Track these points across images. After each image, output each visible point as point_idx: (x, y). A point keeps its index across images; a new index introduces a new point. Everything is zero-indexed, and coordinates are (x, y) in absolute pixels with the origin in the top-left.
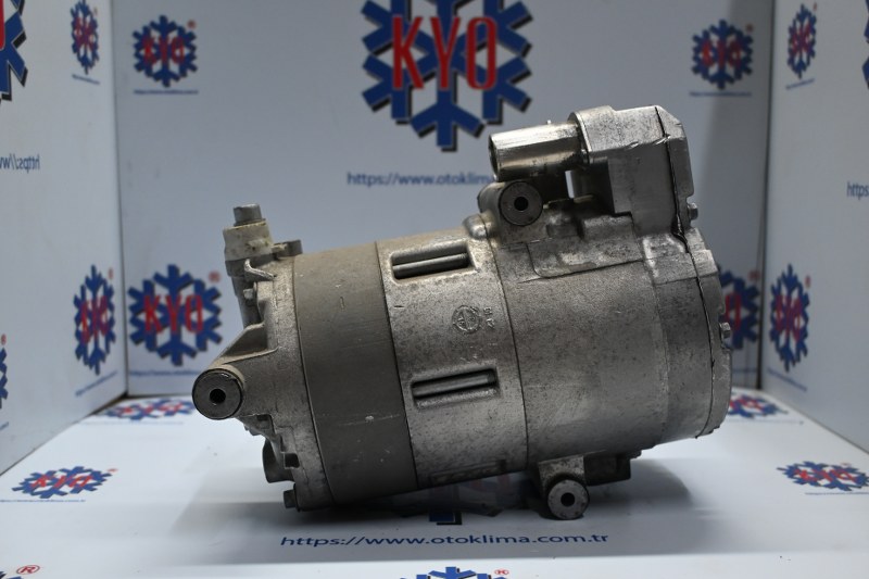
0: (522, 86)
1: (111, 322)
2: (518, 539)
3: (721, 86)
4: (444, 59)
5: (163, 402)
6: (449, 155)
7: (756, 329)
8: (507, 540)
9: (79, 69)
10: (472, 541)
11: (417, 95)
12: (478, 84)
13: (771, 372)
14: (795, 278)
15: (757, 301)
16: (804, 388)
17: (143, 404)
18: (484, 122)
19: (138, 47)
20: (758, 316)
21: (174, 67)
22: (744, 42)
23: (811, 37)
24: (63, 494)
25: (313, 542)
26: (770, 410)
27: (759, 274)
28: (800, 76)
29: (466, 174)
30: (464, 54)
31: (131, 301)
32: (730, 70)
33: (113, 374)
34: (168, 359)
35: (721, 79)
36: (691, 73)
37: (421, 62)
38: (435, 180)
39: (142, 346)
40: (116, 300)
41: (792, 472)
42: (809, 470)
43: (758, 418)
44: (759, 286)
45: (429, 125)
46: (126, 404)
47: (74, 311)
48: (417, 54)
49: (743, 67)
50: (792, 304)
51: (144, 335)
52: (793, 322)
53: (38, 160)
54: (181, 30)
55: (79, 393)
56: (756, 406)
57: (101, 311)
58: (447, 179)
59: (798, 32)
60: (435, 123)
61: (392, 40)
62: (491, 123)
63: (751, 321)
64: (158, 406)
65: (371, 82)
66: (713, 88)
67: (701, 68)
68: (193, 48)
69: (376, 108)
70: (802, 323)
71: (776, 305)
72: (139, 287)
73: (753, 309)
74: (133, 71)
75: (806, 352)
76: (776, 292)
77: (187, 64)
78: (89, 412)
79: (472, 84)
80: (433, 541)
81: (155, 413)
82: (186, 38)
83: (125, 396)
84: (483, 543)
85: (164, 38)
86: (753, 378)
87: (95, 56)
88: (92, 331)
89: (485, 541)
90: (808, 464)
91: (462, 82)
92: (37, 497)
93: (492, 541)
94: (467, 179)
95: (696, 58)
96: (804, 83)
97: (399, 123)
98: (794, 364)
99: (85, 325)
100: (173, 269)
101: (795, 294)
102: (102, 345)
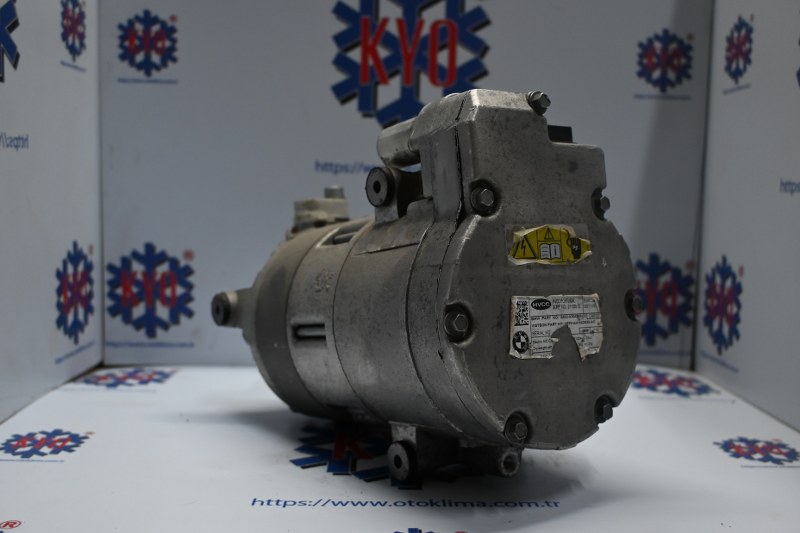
0: (480, 84)
1: (90, 295)
3: (663, 89)
4: (408, 58)
5: (137, 371)
7: (690, 315)
9: (67, 57)
11: (382, 90)
12: (439, 81)
13: (705, 355)
14: (729, 268)
15: (692, 289)
16: (735, 370)
17: (118, 373)
19: (123, 38)
20: (692, 303)
21: (156, 58)
22: (685, 50)
23: (747, 45)
24: (43, 454)
25: (281, 503)
26: (703, 390)
27: (695, 264)
28: (737, 82)
30: (427, 53)
31: (109, 276)
32: (671, 75)
33: (90, 344)
34: (142, 332)
35: (663, 84)
36: (636, 77)
37: (387, 60)
39: (119, 318)
40: (95, 274)
41: (727, 446)
42: (743, 445)
43: (693, 397)
44: (694, 275)
45: (393, 119)
46: (102, 373)
47: (56, 283)
48: (383, 53)
49: (683, 73)
50: (726, 292)
51: (120, 308)
52: (726, 309)
53: (27, 140)
54: (163, 24)
55: (59, 361)
56: (691, 386)
57: (82, 284)
59: (736, 41)
60: (399, 117)
61: (361, 38)
63: (686, 307)
64: (132, 375)
65: (339, 77)
66: (655, 91)
67: (644, 73)
68: (174, 41)
69: (344, 101)
70: (735, 309)
71: (710, 293)
72: (117, 263)
73: (689, 296)
74: (117, 61)
75: (738, 337)
76: (711, 281)
77: (168, 56)
78: (67, 378)
79: (434, 81)
81: (130, 381)
82: (168, 32)
83: (101, 366)
85: (147, 30)
86: (687, 360)
87: (82, 45)
88: (72, 303)
90: (742, 440)
91: (424, 80)
92: (18, 457)
95: (640, 63)
96: (740, 88)
97: (365, 116)
98: (726, 347)
99: (66, 297)
100: (150, 247)
101: (729, 283)
102: (81, 316)
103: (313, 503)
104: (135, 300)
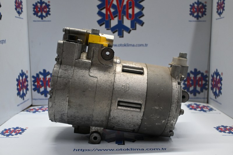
0: (142, 19)
1: (27, 85)
2: (141, 149)
3: (198, 19)
4: (120, 11)
5: (42, 107)
6: (121, 38)
7: (207, 87)
8: (137, 150)
9: (17, 15)
10: (128, 150)
11: (112, 21)
12: (129, 18)
13: (211, 99)
14: (218, 73)
15: (207, 79)
16: (220, 104)
17: (36, 108)
18: (131, 29)
19: (34, 8)
20: (207, 83)
21: (44, 14)
22: (204, 6)
23: (223, 5)
24: (13, 135)
25: (82, 150)
26: (211, 110)
27: (208, 71)
28: (220, 16)
29: (126, 44)
30: (125, 10)
31: (33, 79)
32: (200, 14)
33: (28, 100)
34: (43, 95)
35: (197, 17)
36: (189, 15)
37: (113, 12)
38: (117, 45)
39: (36, 92)
40: (29, 79)
41: (218, 128)
42: (223, 128)
43: (208, 112)
44: (208, 75)
45: (116, 30)
46: (32, 108)
47: (17, 83)
48: (112, 10)
49: (204, 13)
50: (217, 80)
51: (37, 89)
52: (217, 85)
53: (5, 41)
54: (46, 4)
55: (18, 105)
56: (207, 109)
57: (25, 82)
58: (121, 45)
59: (220, 4)
60: (117, 29)
61: (105, 6)
62: (133, 29)
63: (205, 84)
64: (40, 109)
65: (99, 18)
66: (195, 19)
67: (192, 14)
68: (49, 9)
69: (101, 25)
70: (220, 85)
71: (213, 80)
72: (35, 75)
73: (206, 81)
74: (33, 15)
75: (221, 94)
76: (213, 76)
77: (48, 13)
78: (21, 110)
79: (128, 18)
80: (116, 150)
81: (40, 111)
82: (48, 6)
83: (31, 106)
84: (131, 151)
85: (41, 6)
86: (206, 100)
87: (22, 11)
88: (22, 88)
89: (131, 150)
90: (222, 126)
91: (125, 18)
92: (5, 136)
93: (133, 150)
94: (126, 45)
95: (190, 11)
96: (221, 18)
97: (107, 29)
98: (218, 97)
99: (20, 86)
100: (44, 71)
101: (218, 77)
102: (25, 92)
103: (92, 150)
104: (41, 86)
